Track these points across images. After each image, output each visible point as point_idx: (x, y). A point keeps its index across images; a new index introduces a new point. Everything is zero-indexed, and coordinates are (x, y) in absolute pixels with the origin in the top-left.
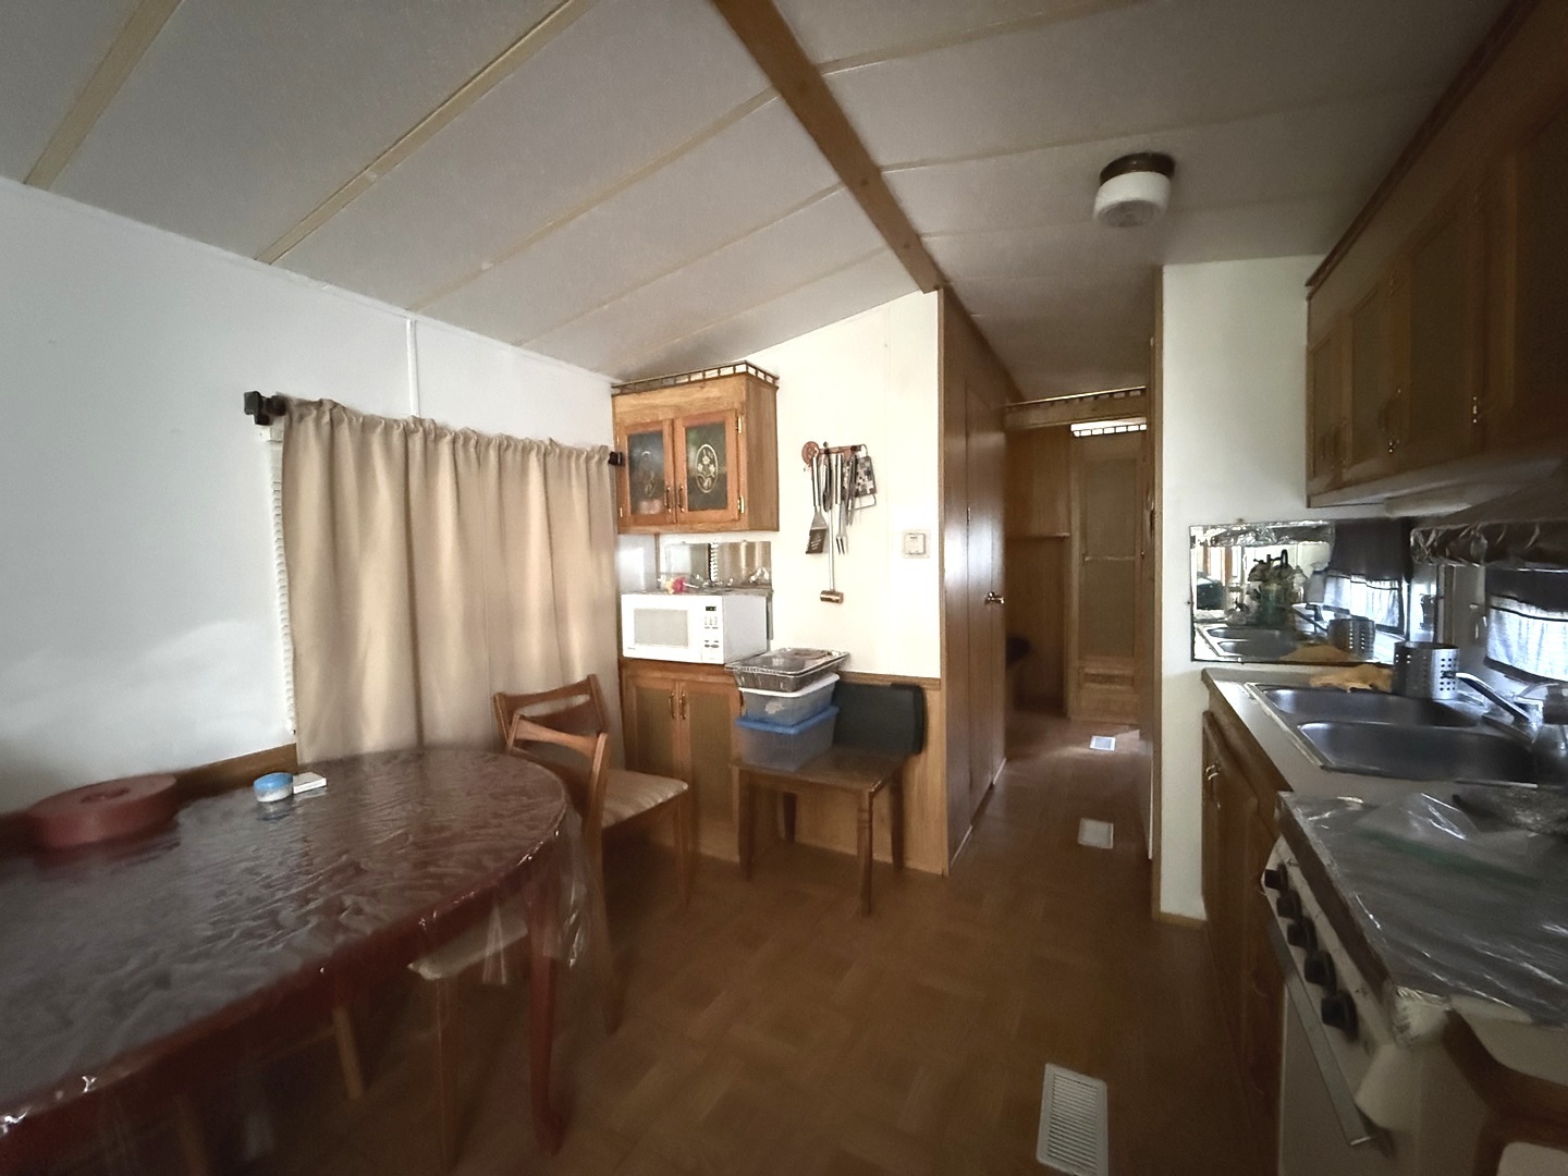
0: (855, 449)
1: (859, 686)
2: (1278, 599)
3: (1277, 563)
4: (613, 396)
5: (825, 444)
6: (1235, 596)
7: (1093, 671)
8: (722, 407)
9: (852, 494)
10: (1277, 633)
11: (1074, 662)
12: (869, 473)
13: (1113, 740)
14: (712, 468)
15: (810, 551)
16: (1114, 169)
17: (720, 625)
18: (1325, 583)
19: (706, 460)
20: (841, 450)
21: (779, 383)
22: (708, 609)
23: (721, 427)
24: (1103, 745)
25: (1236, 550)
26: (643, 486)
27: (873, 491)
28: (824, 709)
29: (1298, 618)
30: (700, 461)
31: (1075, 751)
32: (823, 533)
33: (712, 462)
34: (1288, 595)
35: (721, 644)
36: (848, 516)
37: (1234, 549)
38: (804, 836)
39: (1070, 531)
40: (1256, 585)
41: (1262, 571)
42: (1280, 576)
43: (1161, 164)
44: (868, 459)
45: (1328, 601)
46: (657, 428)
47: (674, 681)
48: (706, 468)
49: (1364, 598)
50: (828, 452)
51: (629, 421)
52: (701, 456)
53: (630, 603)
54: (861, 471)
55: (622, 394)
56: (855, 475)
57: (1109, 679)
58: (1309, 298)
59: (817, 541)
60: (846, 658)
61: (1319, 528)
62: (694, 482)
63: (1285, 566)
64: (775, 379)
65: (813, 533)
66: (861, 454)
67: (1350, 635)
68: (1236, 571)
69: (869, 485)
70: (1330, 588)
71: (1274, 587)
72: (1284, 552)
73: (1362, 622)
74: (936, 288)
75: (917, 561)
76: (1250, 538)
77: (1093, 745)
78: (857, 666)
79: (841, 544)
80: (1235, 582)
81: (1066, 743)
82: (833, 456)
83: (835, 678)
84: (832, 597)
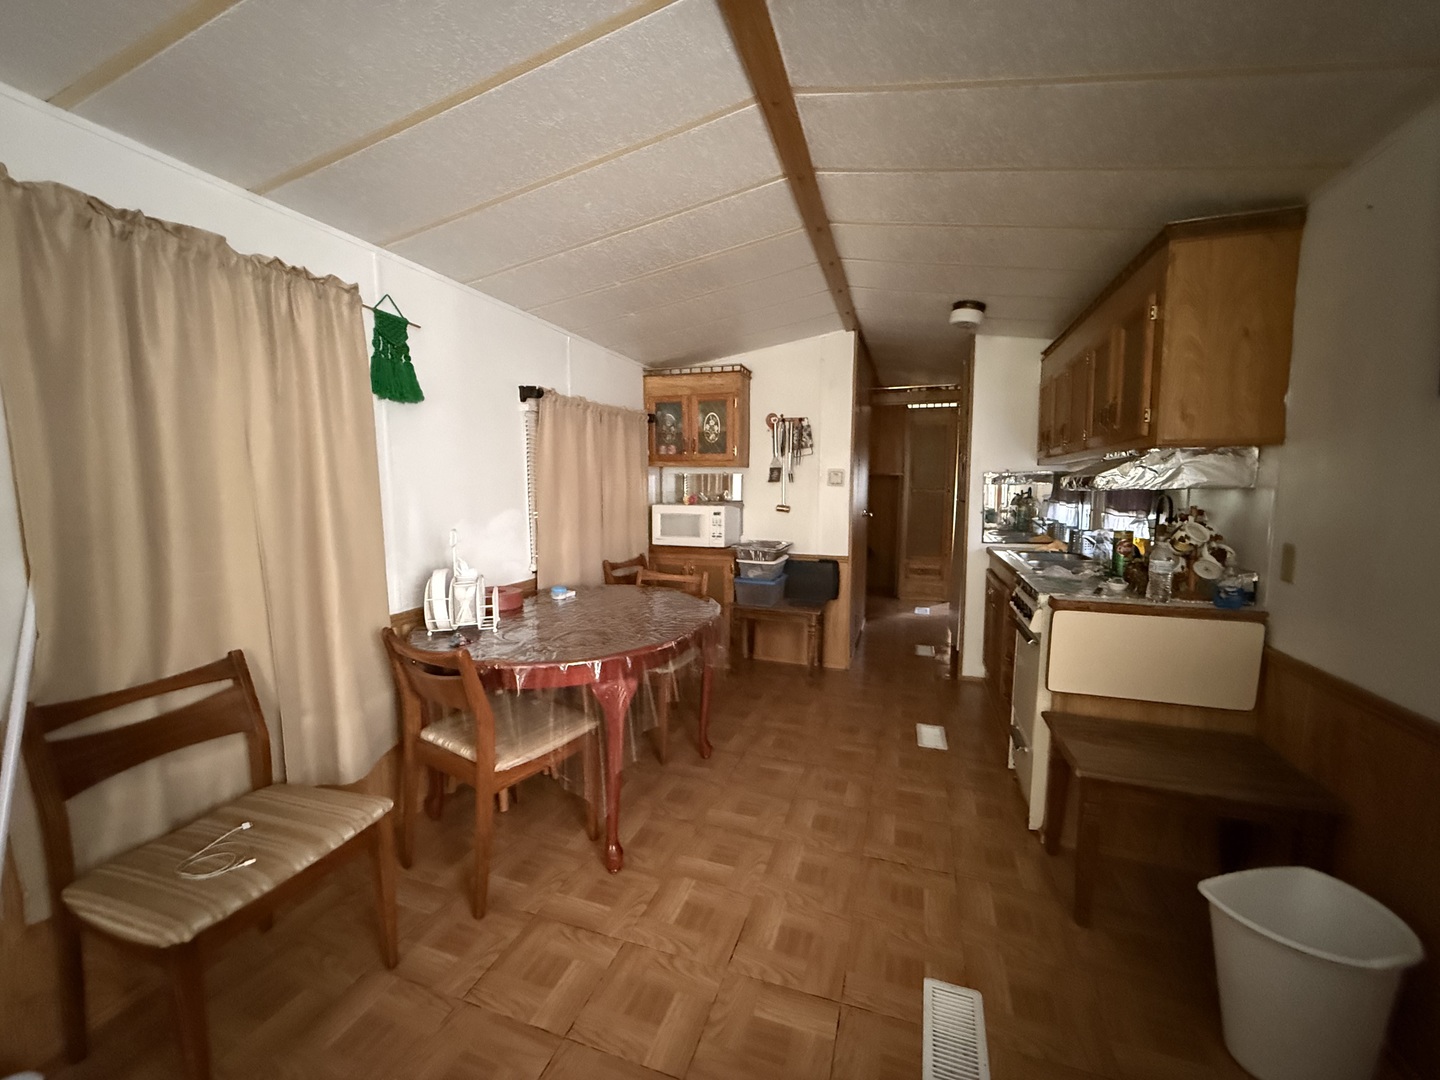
0: (801, 420)
1: (800, 562)
2: (1025, 515)
3: (1026, 495)
4: (644, 376)
5: (782, 416)
6: (1004, 515)
7: (915, 567)
8: (723, 391)
9: (799, 447)
10: (1024, 534)
11: (904, 560)
12: (810, 435)
13: (928, 609)
14: (716, 428)
15: (771, 480)
16: (959, 305)
17: (723, 523)
18: (1048, 505)
19: (712, 423)
20: (792, 420)
21: (752, 375)
22: (715, 514)
23: (724, 403)
24: (923, 611)
25: (1004, 487)
26: (665, 435)
27: (811, 446)
28: (779, 577)
29: (1035, 525)
30: (708, 423)
31: (905, 615)
32: (779, 470)
33: (716, 424)
34: (1031, 513)
35: (723, 535)
36: (797, 458)
37: (1003, 486)
38: (760, 655)
39: (903, 472)
40: (1014, 507)
41: (1019, 500)
42: (1027, 503)
43: (980, 306)
44: (809, 426)
45: (1050, 516)
46: (678, 400)
47: (685, 560)
48: (711, 427)
49: (1064, 513)
50: (784, 421)
51: (657, 393)
52: (709, 419)
53: (658, 511)
54: (805, 434)
55: (651, 375)
56: (801, 435)
57: (924, 572)
58: (1043, 361)
59: (775, 475)
60: (789, 545)
61: (1047, 476)
62: (702, 435)
63: (1030, 497)
64: (750, 372)
65: (772, 470)
66: (805, 423)
67: (1055, 530)
68: (1004, 500)
69: (810, 443)
70: (1051, 508)
71: (1023, 508)
72: (1030, 489)
73: (1062, 526)
74: (854, 330)
75: (837, 488)
76: (1012, 480)
77: (917, 611)
78: (800, 550)
79: (791, 477)
80: (1003, 507)
81: (899, 611)
82: (787, 423)
83: (786, 557)
84: (783, 509)
